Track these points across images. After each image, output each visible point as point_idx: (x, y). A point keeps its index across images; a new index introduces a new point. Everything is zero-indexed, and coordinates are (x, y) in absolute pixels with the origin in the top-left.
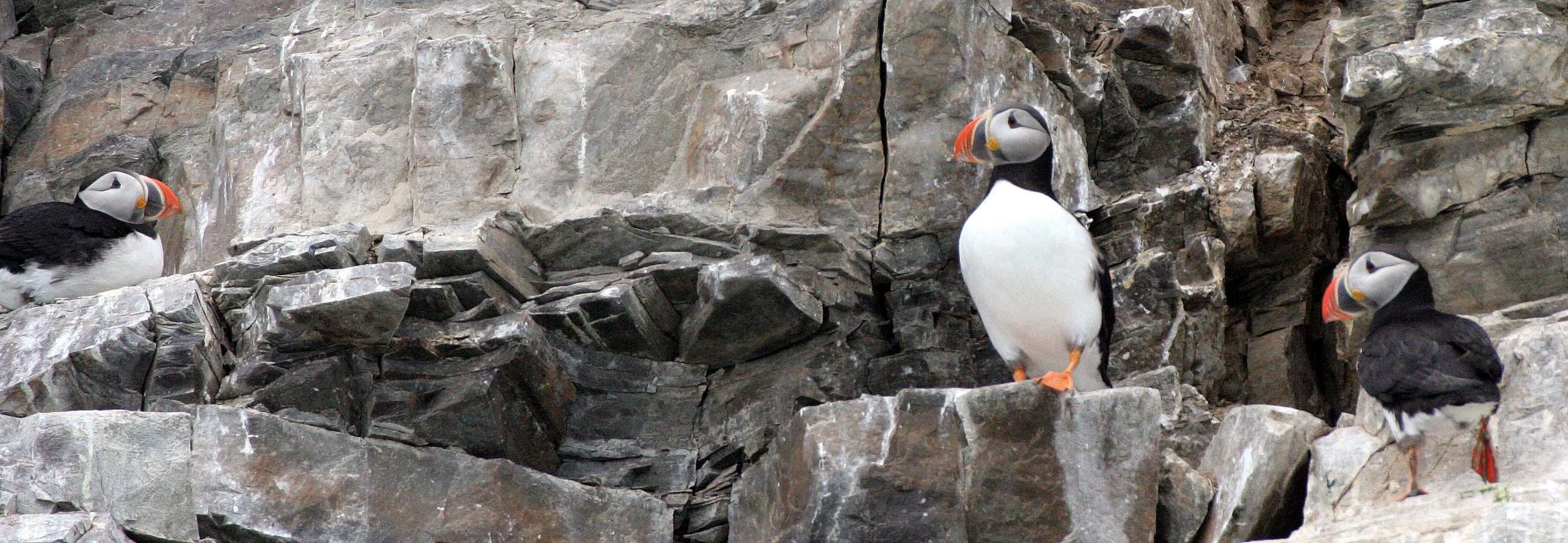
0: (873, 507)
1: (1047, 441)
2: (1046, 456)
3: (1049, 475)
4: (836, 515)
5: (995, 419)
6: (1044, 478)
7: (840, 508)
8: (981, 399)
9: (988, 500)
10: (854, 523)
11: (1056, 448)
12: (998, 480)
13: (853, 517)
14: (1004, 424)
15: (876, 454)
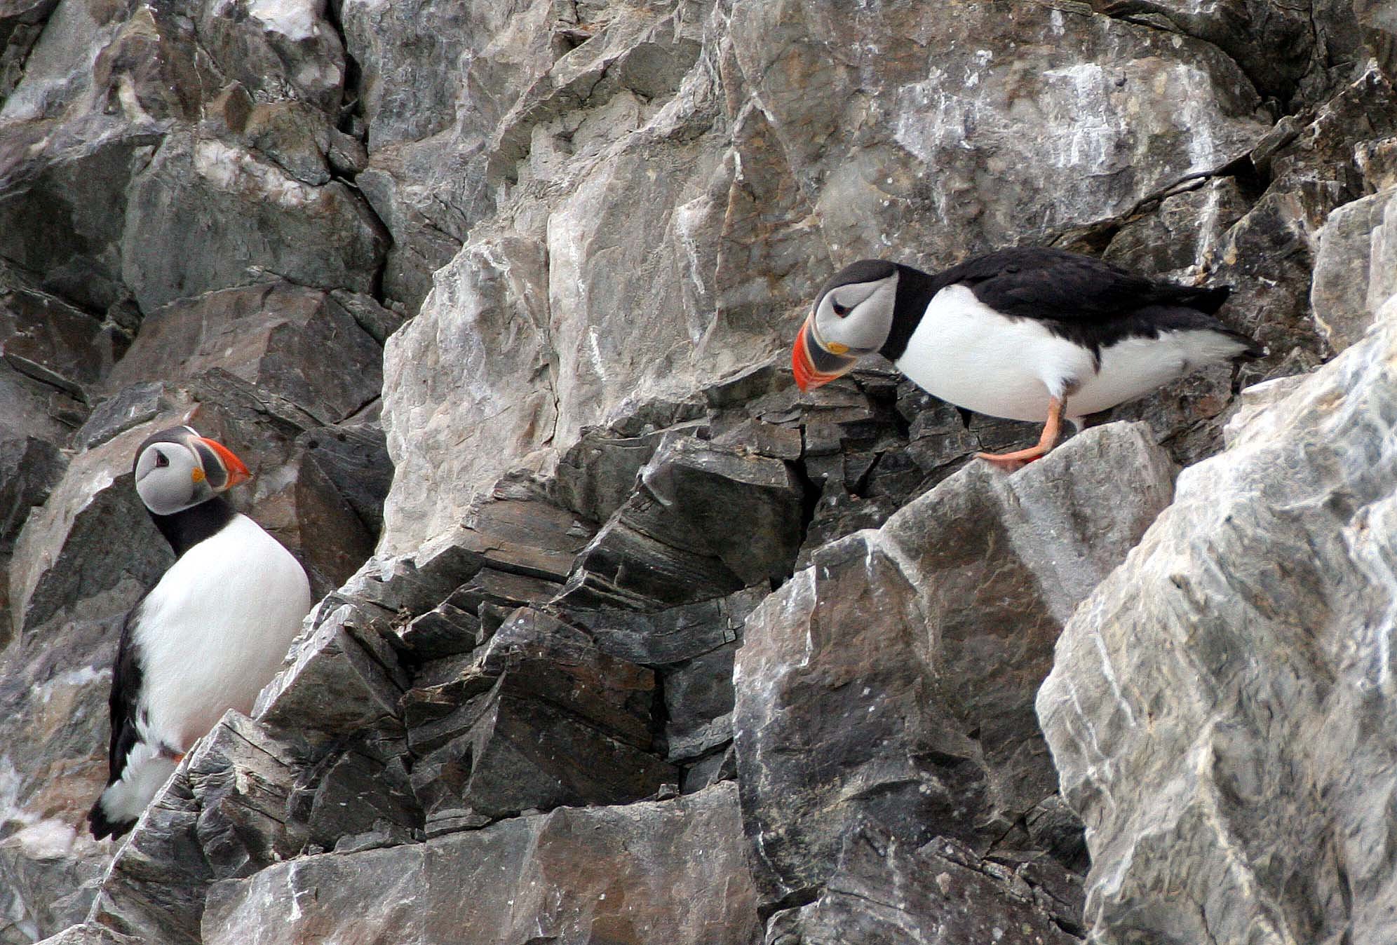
2: (1010, 566)
3: (1022, 591)
4: (758, 757)
5: (931, 545)
7: (758, 746)
8: (907, 524)
9: (957, 654)
10: (782, 758)
11: (1018, 552)
12: (961, 624)
13: (779, 750)
14: (945, 547)
15: (801, 651)
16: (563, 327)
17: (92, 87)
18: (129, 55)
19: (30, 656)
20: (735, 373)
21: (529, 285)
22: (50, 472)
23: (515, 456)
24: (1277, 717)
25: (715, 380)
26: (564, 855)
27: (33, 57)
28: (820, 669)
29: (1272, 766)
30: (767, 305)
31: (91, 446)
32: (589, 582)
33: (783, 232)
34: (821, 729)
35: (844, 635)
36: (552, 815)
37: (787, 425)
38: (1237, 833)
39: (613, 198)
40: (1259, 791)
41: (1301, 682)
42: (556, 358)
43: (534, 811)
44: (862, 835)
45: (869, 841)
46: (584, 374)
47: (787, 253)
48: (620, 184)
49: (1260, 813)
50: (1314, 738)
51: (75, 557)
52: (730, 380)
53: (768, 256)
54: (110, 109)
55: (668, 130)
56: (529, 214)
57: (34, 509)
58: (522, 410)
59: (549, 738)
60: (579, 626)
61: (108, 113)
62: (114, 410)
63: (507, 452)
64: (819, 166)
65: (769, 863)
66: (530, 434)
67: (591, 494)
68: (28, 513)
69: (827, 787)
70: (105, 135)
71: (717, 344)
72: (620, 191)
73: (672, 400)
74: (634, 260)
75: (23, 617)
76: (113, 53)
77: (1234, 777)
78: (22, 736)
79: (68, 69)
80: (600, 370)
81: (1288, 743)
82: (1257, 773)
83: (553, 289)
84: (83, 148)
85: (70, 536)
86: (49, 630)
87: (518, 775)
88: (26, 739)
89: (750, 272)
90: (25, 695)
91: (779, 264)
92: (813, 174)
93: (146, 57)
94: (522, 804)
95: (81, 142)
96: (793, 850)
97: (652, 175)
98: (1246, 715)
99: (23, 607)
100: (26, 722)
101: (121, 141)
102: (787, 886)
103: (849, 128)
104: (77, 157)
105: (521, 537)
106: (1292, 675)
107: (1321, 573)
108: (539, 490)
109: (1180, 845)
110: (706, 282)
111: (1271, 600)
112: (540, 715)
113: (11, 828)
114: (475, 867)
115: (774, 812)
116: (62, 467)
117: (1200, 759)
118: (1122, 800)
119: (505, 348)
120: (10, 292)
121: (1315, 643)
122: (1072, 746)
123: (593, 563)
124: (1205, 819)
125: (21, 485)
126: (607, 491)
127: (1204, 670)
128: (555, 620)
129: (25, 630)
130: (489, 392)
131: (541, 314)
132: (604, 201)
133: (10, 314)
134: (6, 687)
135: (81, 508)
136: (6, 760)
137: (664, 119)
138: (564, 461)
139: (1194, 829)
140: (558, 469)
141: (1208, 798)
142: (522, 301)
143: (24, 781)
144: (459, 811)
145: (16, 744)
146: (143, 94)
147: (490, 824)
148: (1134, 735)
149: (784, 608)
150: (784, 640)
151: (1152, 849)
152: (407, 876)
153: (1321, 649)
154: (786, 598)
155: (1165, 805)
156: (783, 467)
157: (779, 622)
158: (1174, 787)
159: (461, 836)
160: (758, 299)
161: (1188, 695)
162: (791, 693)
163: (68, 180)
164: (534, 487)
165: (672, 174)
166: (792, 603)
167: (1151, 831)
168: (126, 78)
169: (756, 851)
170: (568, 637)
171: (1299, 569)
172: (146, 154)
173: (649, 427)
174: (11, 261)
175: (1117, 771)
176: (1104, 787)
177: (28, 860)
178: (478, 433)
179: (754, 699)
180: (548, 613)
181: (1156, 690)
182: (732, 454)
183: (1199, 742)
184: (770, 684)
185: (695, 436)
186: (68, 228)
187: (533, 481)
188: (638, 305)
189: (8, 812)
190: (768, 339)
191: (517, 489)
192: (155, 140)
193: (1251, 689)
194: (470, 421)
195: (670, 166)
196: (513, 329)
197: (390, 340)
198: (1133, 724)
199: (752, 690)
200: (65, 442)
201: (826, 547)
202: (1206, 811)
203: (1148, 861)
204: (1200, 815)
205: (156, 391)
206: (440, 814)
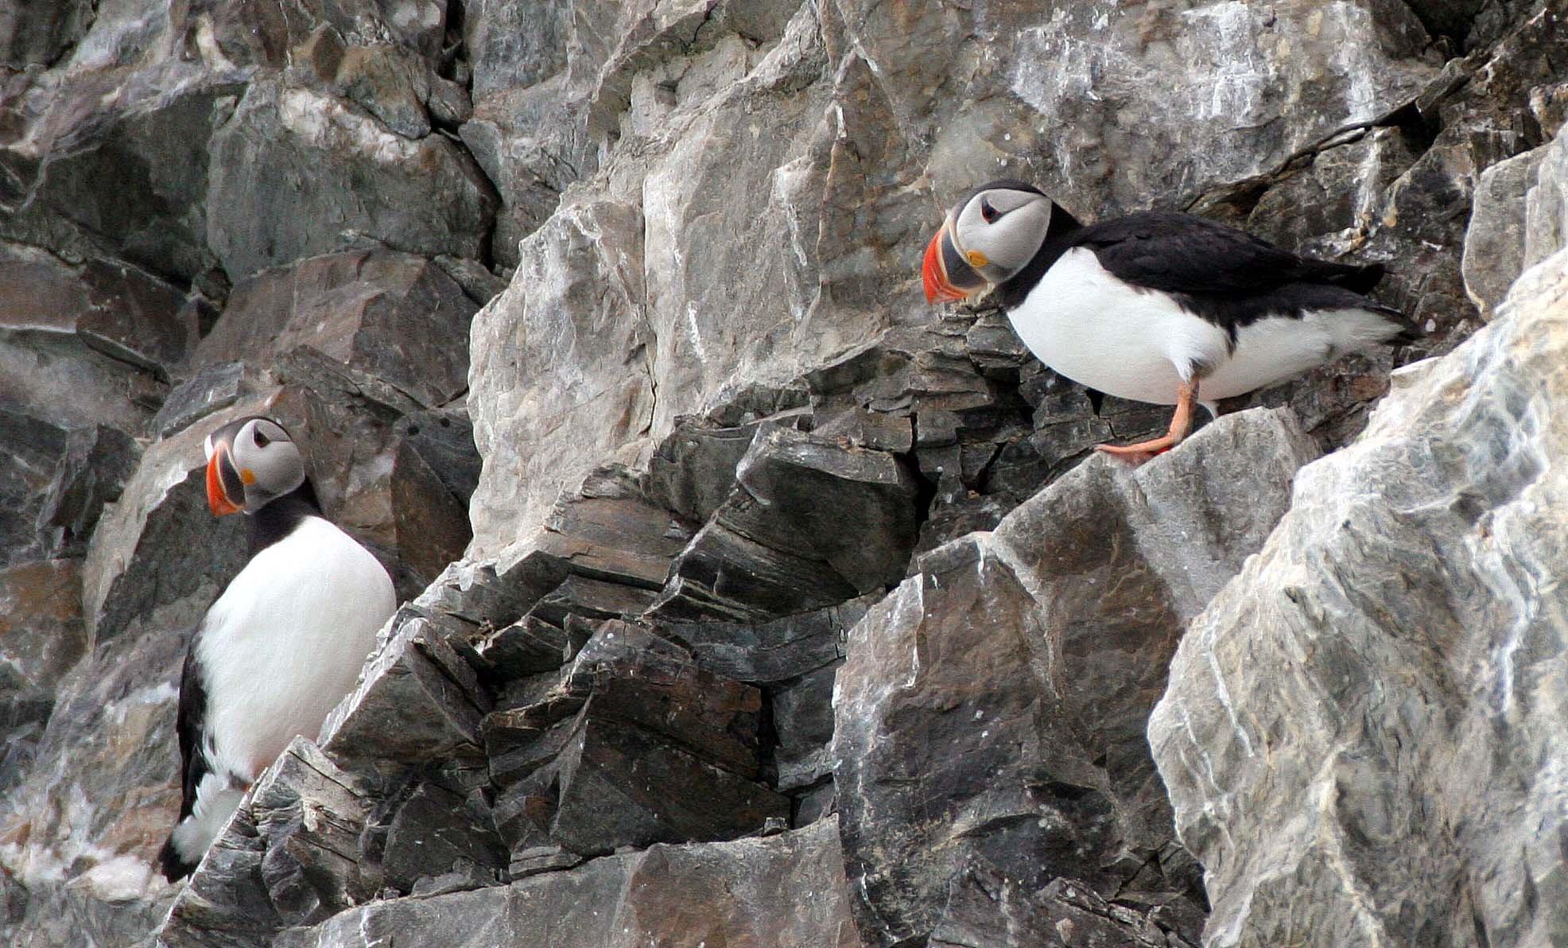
0: (911, 754)
1: (1129, 553)
2: (1135, 572)
3: (1149, 598)
4: (860, 790)
5: (1050, 548)
6: (1143, 605)
7: (860, 777)
8: (1021, 526)
9: (1080, 673)
10: (886, 790)
11: (1145, 555)
12: (1084, 637)
13: (884, 782)
14: (1065, 550)
15: (907, 670)
16: (660, 303)
17: (169, 31)
19: (103, 672)
20: (839, 355)
21: (623, 255)
22: (123, 464)
23: (609, 447)
24: (1406, 745)
25: (819, 363)
26: (660, 899)
28: (928, 689)
29: (1402, 801)
30: (874, 279)
31: (167, 435)
32: (685, 590)
33: (891, 196)
34: (929, 758)
35: (954, 651)
36: (647, 852)
37: (896, 413)
38: (1364, 877)
39: (712, 157)
40: (1387, 829)
41: (1432, 706)
42: (654, 336)
43: (630, 849)
44: (972, 877)
45: (980, 884)
46: (682, 356)
47: (895, 220)
48: (719, 142)
49: (1389, 854)
50: (1446, 770)
51: (149, 560)
52: (834, 363)
53: (874, 223)
54: (188, 55)
55: (772, 80)
56: (624, 175)
57: (107, 506)
58: (617, 395)
59: (644, 767)
60: (677, 640)
61: (185, 60)
62: (191, 394)
63: (600, 443)
64: (928, 121)
65: (874, 909)
66: (625, 424)
67: (689, 490)
68: (101, 510)
69: (936, 823)
70: (182, 85)
71: (820, 322)
72: (720, 150)
73: (773, 385)
74: (736, 226)
75: (94, 629)
77: (1361, 814)
78: (94, 761)
79: (143, 10)
80: (699, 351)
81: (1418, 775)
82: (1385, 810)
83: (649, 259)
84: (159, 99)
85: (144, 536)
86: (124, 642)
87: (612, 808)
88: (99, 764)
89: (856, 241)
90: (97, 715)
91: (888, 231)
92: (922, 130)
94: (617, 841)
95: (156, 93)
96: (899, 894)
97: (755, 130)
98: (1373, 745)
99: (96, 618)
100: (99, 745)
101: (199, 91)
102: (895, 934)
103: (961, 78)
104: (150, 109)
105: (611, 539)
106: (1420, 700)
107: (1450, 585)
108: (632, 486)
109: (1301, 889)
110: (808, 253)
111: (1395, 615)
112: (634, 740)
113: (82, 865)
114: (564, 912)
115: (878, 852)
116: (137, 458)
117: (1323, 794)
118: (1241, 839)
119: (597, 327)
120: (85, 261)
121: (1444, 663)
122: (1187, 779)
123: (691, 568)
124: (1328, 861)
125: (92, 479)
126: (707, 487)
127: (1326, 694)
128: (649, 634)
129: (98, 641)
130: (580, 376)
131: (637, 288)
132: (703, 160)
133: (84, 286)
134: (77, 707)
135: (155, 505)
136: (76, 788)
137: (768, 67)
138: (657, 454)
139: (1317, 872)
140: (652, 463)
141: (1331, 838)
142: (615, 276)
143: (96, 812)
144: (547, 850)
145: (88, 770)
146: (224, 37)
147: (580, 863)
148: (1253, 767)
149: (888, 622)
150: (888, 657)
151: (1272, 896)
152: (490, 923)
153: (1450, 669)
154: (891, 610)
155: (1286, 846)
156: (892, 461)
157: (883, 636)
158: (1296, 825)
159: (550, 877)
160: (865, 271)
161: (1309, 722)
162: (895, 718)
163: (142, 135)
164: (627, 483)
165: (778, 129)
166: (897, 616)
167: (1271, 875)
168: (205, 20)
169: (859, 895)
170: (663, 653)
171: (1425, 580)
172: (227, 105)
173: (749, 415)
174: (85, 226)
175: (1235, 807)
176: (1222, 825)
177: (100, 901)
178: (568, 423)
179: (854, 724)
180: (643, 625)
181: (1274, 716)
182: (835, 447)
183: (1322, 775)
184: (873, 708)
185: (795, 426)
186: (145, 189)
187: (626, 476)
188: (741, 277)
189: (79, 847)
190: (877, 316)
191: (608, 486)
192: (237, 89)
193: (1377, 716)
194: (560, 407)
195: (774, 121)
196: (606, 304)
197: (477, 317)
198: (1251, 754)
199: (853, 714)
200: (140, 430)
201: (934, 552)
202: (1329, 852)
203: (1267, 908)
204: (1323, 858)
205: (237, 373)
206: (530, 851)
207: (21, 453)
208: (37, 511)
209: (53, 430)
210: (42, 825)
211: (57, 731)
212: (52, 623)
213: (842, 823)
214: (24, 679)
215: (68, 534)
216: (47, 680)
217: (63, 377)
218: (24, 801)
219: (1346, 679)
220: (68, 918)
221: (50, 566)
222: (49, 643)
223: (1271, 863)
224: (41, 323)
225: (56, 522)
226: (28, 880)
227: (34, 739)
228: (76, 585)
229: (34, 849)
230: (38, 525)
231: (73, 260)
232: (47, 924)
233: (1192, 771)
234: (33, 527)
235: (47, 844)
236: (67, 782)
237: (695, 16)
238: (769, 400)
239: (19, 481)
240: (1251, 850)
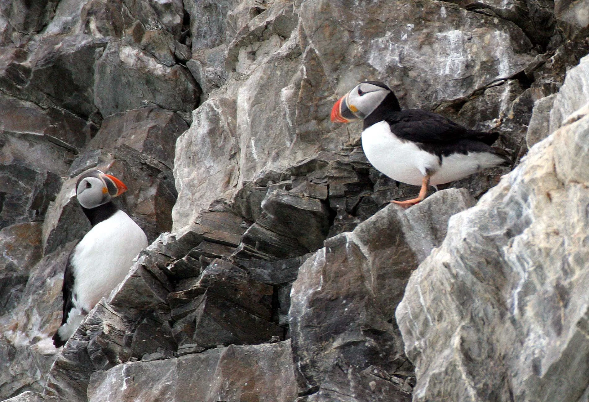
0: (318, 316)
1: (403, 242)
2: (405, 249)
3: (410, 260)
4: (299, 329)
5: (373, 239)
6: (408, 262)
7: (299, 324)
8: (362, 231)
9: (383, 287)
10: (309, 329)
11: (409, 243)
12: (385, 274)
13: (308, 326)
14: (379, 240)
15: (319, 284)
16: (242, 137)
17: (80, 21)
18: (94, 8)
19: (47, 266)
20: (302, 161)
21: (230, 118)
22: (57, 187)
23: (221, 191)
24: (486, 324)
25: (295, 164)
26: (231, 366)
27: (59, 7)
28: (326, 292)
29: (485, 344)
30: (316, 132)
31: (72, 177)
32: (245, 248)
33: (323, 101)
34: (325, 317)
35: (336, 277)
36: (228, 348)
37: (322, 184)
38: (470, 373)
39: (262, 82)
40: (479, 355)
41: (495, 309)
42: (239, 150)
43: (222, 346)
44: (337, 365)
45: (340, 367)
46: (249, 158)
47: (324, 110)
48: (265, 76)
49: (479, 365)
50: (500, 334)
51: (64, 224)
52: (300, 164)
53: (317, 111)
54: (86, 31)
55: (285, 54)
56: (232, 87)
57: (51, 203)
58: (225, 172)
59: (227, 315)
60: (242, 267)
61: (85, 33)
62: (81, 161)
63: (218, 190)
64: (337, 73)
65: (303, 375)
66: (228, 183)
67: (248, 209)
68: (49, 204)
69: (327, 343)
70: (83, 43)
71: (296, 148)
72: (265, 80)
73: (279, 171)
74: (270, 109)
75: (44, 250)
76: (88, 7)
77: (470, 349)
78: (42, 300)
79: (72, 13)
80: (255, 156)
81: (491, 335)
82: (479, 348)
83: (238, 120)
84: (75, 48)
85: (61, 215)
86: (55, 255)
87: (215, 330)
88: (43, 302)
89: (309, 118)
90: (44, 283)
91: (321, 115)
92: (335, 77)
93: (101, 9)
94: (217, 343)
95: (74, 45)
96: (313, 369)
97: (278, 73)
98: (475, 323)
99: (45, 245)
100: (44, 294)
101: (90, 46)
102: (311, 384)
103: (349, 57)
104: (72, 51)
105: (220, 227)
106: (491, 307)
107: (502, 263)
108: (228, 207)
109: (447, 377)
110: (292, 121)
111: (482, 274)
112: (224, 305)
113: (36, 340)
114: (197, 369)
115: (305, 353)
116: (61, 184)
117: (456, 341)
118: (427, 357)
119: (219, 145)
120: (49, 108)
121: (500, 293)
122: (409, 332)
123: (246, 240)
124: (456, 367)
125: (45, 192)
126: (255, 209)
127: (458, 303)
128: (231, 264)
129: (45, 254)
130: (212, 164)
131: (234, 131)
132: (259, 83)
133: (48, 117)
134: (37, 279)
135: (66, 204)
136: (35, 310)
137: (284, 49)
138: (237, 195)
139: (453, 371)
140: (235, 199)
141: (458, 358)
142: (226, 125)
143: (42, 320)
144: (192, 345)
145: (40, 304)
146: (99, 25)
147: (204, 351)
148: (432, 329)
149: (313, 265)
150: (312, 279)
151: (436, 379)
152: (169, 372)
153: (502, 296)
154: (314, 260)
155: (442, 360)
156: (319, 203)
157: (311, 270)
158: (447, 352)
159: (192, 356)
160: (313, 130)
161: (452, 313)
162: (313, 302)
163: (69, 61)
164: (226, 206)
165: (287, 73)
166: (316, 263)
167: (436, 371)
168: (93, 18)
169: (297, 369)
170: (236, 272)
171: (494, 262)
172: (100, 51)
173: (270, 182)
174: (48, 95)
175: (426, 344)
176: (422, 351)
177: (40, 354)
178: (207, 182)
179: (298, 304)
180: (230, 261)
181: (439, 310)
182: (298, 197)
183: (456, 334)
184: (305, 298)
185: (284, 188)
186: (71, 81)
187: (226, 203)
188: (272, 129)
189: (35, 333)
190: (317, 147)
191: (219, 207)
192: (104, 45)
193: (476, 312)
194: (204, 176)
195: (286, 69)
196: (223, 137)
197: (178, 139)
198: (432, 324)
199: (298, 300)
200: (64, 174)
201: (330, 239)
202: (457, 363)
203: (435, 384)
204: (455, 365)
205: (98, 154)
206: (184, 346)
207: (22, 181)
208: (27, 203)
209: (34, 172)
210: (22, 324)
211: (29, 288)
212: (30, 246)
213: (292, 341)
214: (18, 267)
215: (37, 213)
216: (27, 268)
217: (39, 152)
218: (16, 314)
219: (465, 298)
220: (30, 360)
221: (30, 225)
222: (28, 254)
223: (437, 366)
224: (30, 131)
225: (33, 207)
226: (16, 345)
227: (21, 291)
228: (40, 232)
229: (19, 333)
230: (27, 209)
231: (44, 107)
232: (23, 362)
233: (411, 330)
234: (25, 209)
235: (23, 331)
236: (32, 308)
237: (261, 27)
238: (277, 177)
239: (20, 192)
240: (431, 361)
